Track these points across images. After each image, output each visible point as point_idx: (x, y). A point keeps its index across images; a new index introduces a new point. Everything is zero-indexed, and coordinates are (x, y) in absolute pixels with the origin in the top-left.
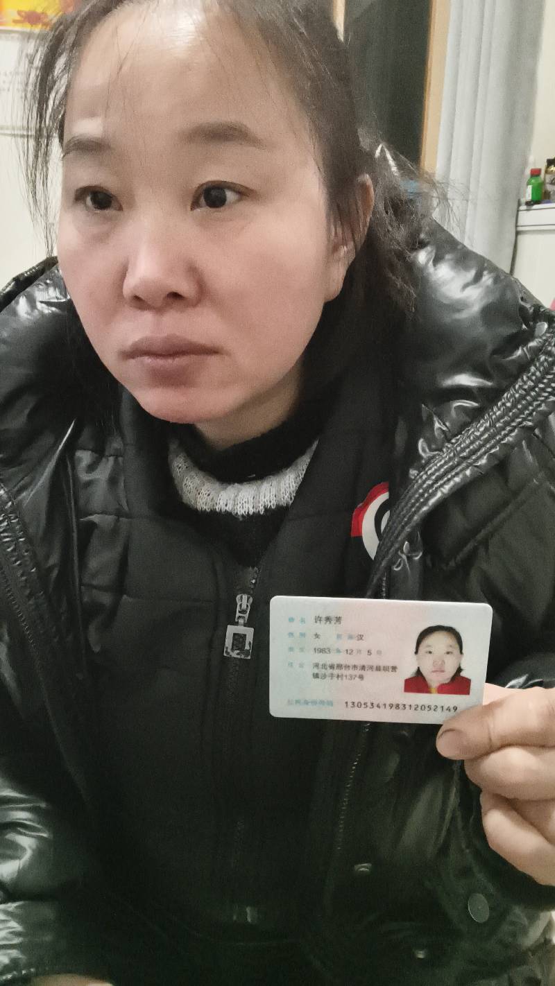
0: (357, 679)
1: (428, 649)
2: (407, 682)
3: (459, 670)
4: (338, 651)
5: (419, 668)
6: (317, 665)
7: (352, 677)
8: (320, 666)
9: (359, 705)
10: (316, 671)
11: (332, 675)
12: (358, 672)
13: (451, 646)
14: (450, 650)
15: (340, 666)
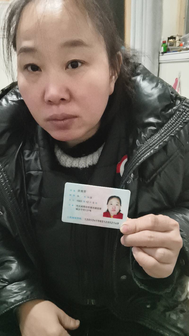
0: (89, 211)
1: (111, 203)
2: (104, 213)
3: (120, 211)
4: (84, 202)
5: (108, 209)
7: (88, 210)
8: (78, 206)
9: (89, 220)
10: (77, 207)
11: (82, 209)
12: (90, 209)
13: (118, 203)
14: (117, 204)
15: (84, 207)
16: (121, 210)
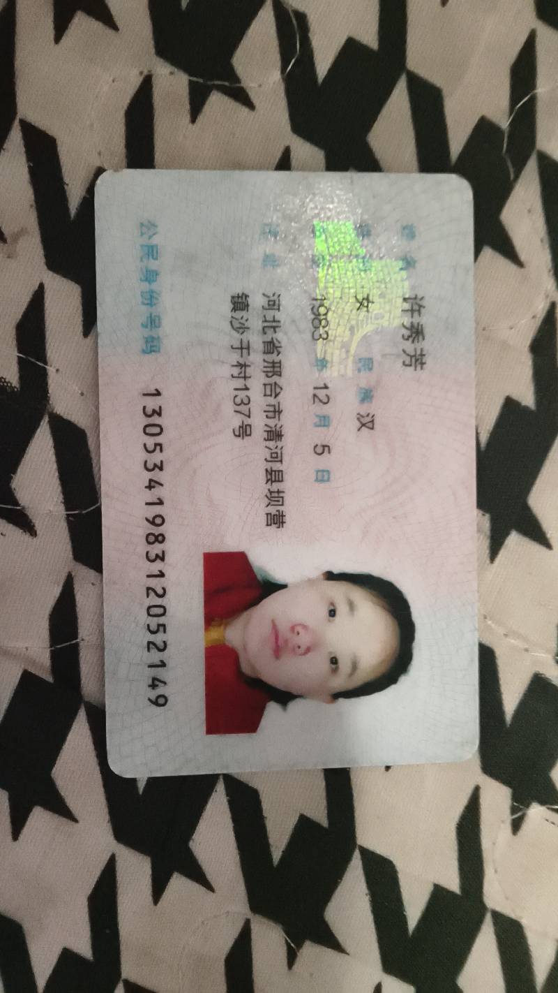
0: (236, 421)
2: (239, 560)
3: (285, 698)
4: (321, 364)
5: (284, 586)
6: (273, 304)
7: (242, 405)
8: (270, 314)
9: (153, 431)
10: (257, 301)
11: (244, 348)
12: (259, 422)
15: (274, 369)
16: (294, 706)
